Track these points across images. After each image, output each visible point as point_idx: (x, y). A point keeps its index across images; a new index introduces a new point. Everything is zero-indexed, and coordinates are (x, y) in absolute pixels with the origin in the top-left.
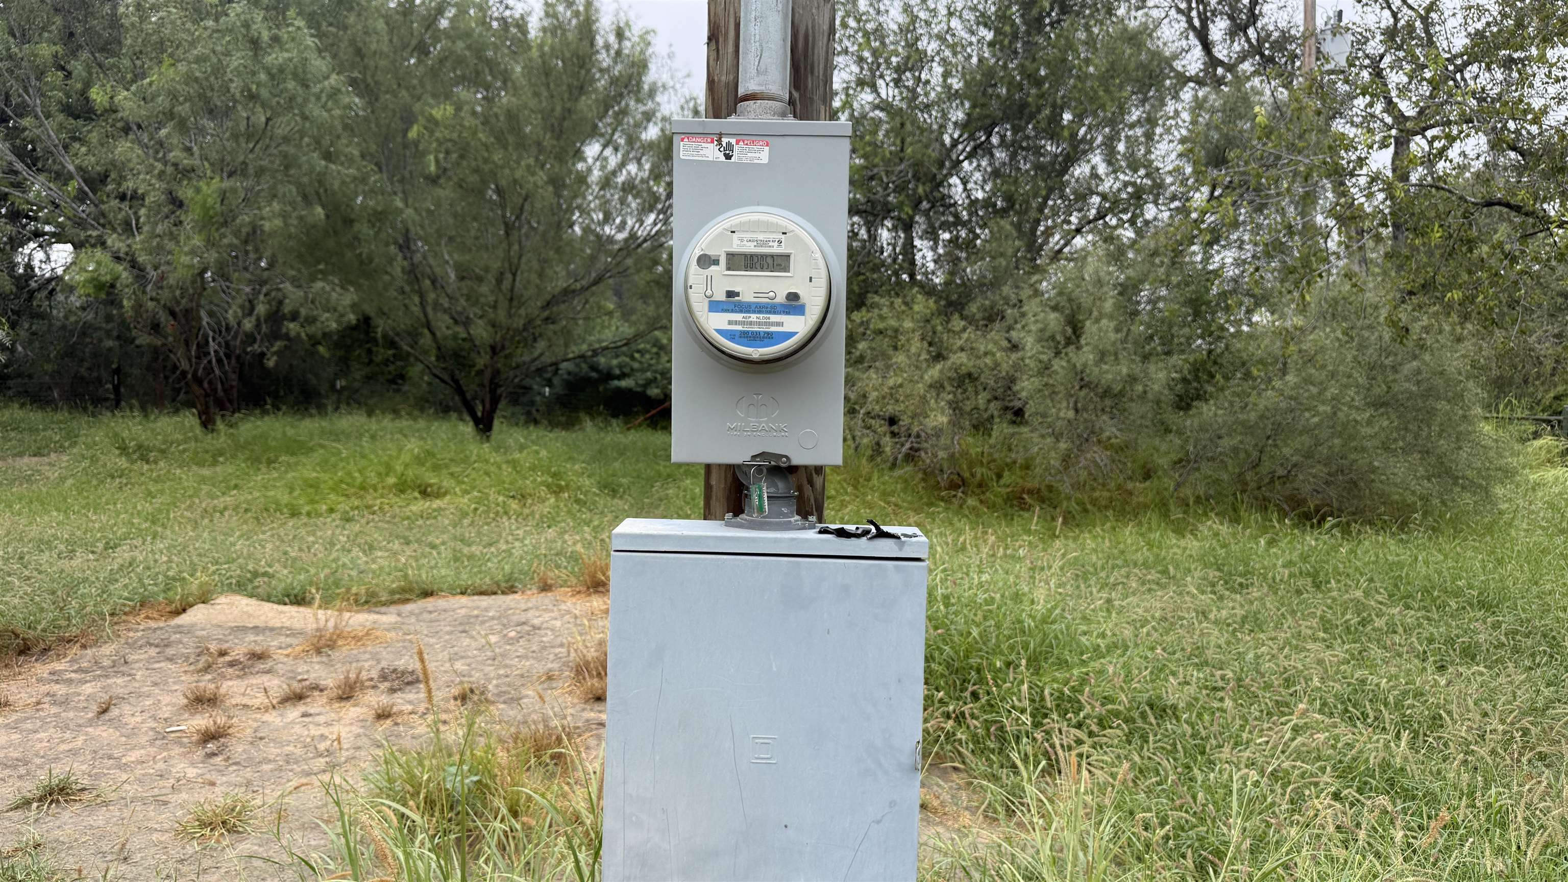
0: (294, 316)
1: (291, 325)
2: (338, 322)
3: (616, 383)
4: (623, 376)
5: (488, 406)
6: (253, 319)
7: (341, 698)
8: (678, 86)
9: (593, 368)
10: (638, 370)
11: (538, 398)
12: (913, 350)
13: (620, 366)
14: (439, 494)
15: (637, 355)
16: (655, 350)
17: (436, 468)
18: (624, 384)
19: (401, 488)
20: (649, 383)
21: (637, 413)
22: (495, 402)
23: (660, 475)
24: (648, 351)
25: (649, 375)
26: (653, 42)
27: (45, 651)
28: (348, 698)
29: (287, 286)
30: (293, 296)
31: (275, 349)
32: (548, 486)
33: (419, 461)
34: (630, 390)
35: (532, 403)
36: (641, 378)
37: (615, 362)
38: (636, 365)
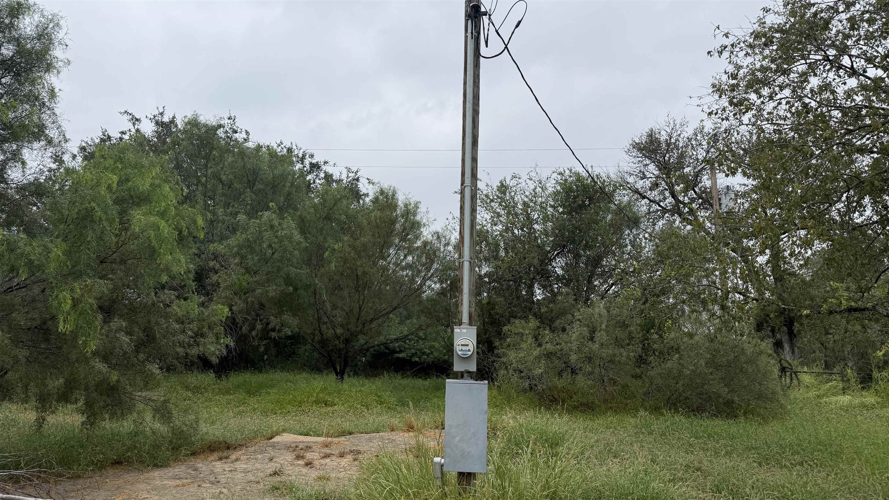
0: (273, 330)
1: (273, 334)
2: (292, 332)
3: (397, 355)
4: (401, 351)
5: (342, 367)
6: (256, 331)
7: (340, 457)
8: (430, 224)
9: (386, 348)
10: (407, 349)
11: (359, 363)
12: (529, 342)
13: (399, 347)
14: (333, 404)
15: (407, 341)
16: (416, 339)
17: (329, 394)
18: (401, 355)
19: (317, 402)
20: (413, 355)
21: (407, 370)
22: (346, 365)
23: (422, 398)
24: (413, 339)
25: (413, 351)
26: (420, 206)
27: (235, 448)
28: (343, 456)
29: (272, 318)
30: (274, 322)
31: (264, 343)
32: (377, 402)
33: (322, 390)
34: (403, 359)
35: (356, 365)
36: (410, 352)
37: (397, 345)
38: (407, 346)
